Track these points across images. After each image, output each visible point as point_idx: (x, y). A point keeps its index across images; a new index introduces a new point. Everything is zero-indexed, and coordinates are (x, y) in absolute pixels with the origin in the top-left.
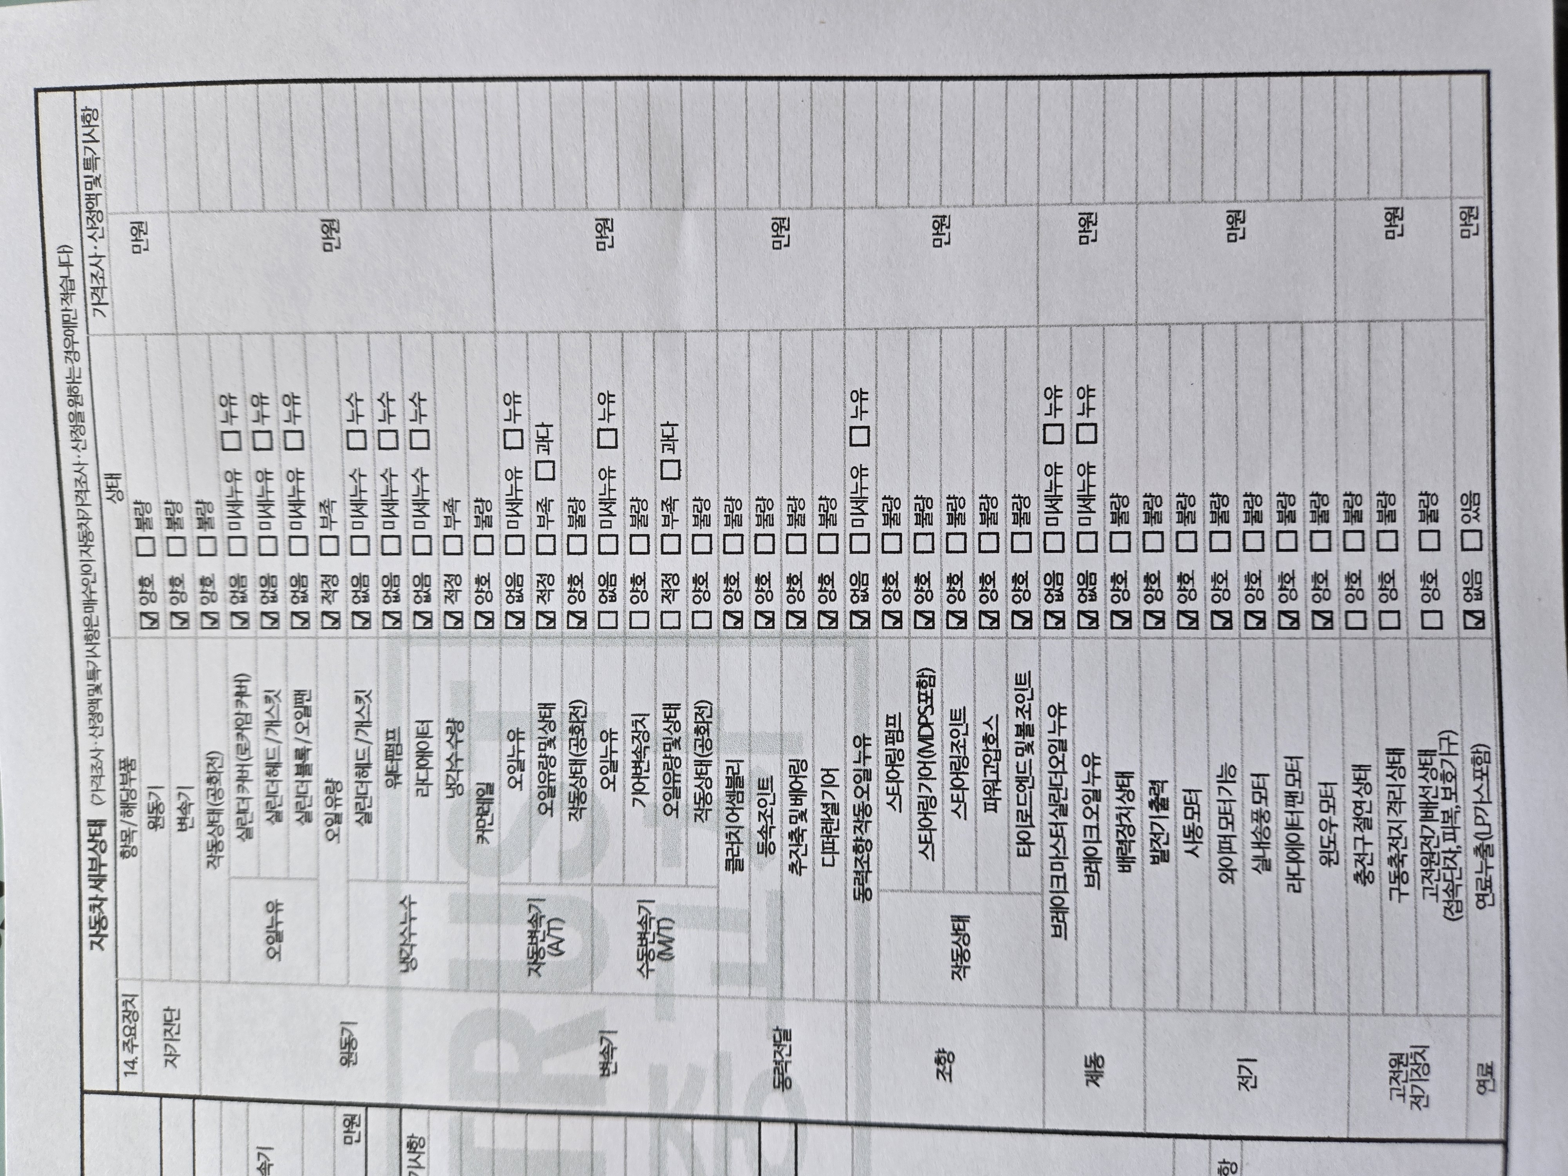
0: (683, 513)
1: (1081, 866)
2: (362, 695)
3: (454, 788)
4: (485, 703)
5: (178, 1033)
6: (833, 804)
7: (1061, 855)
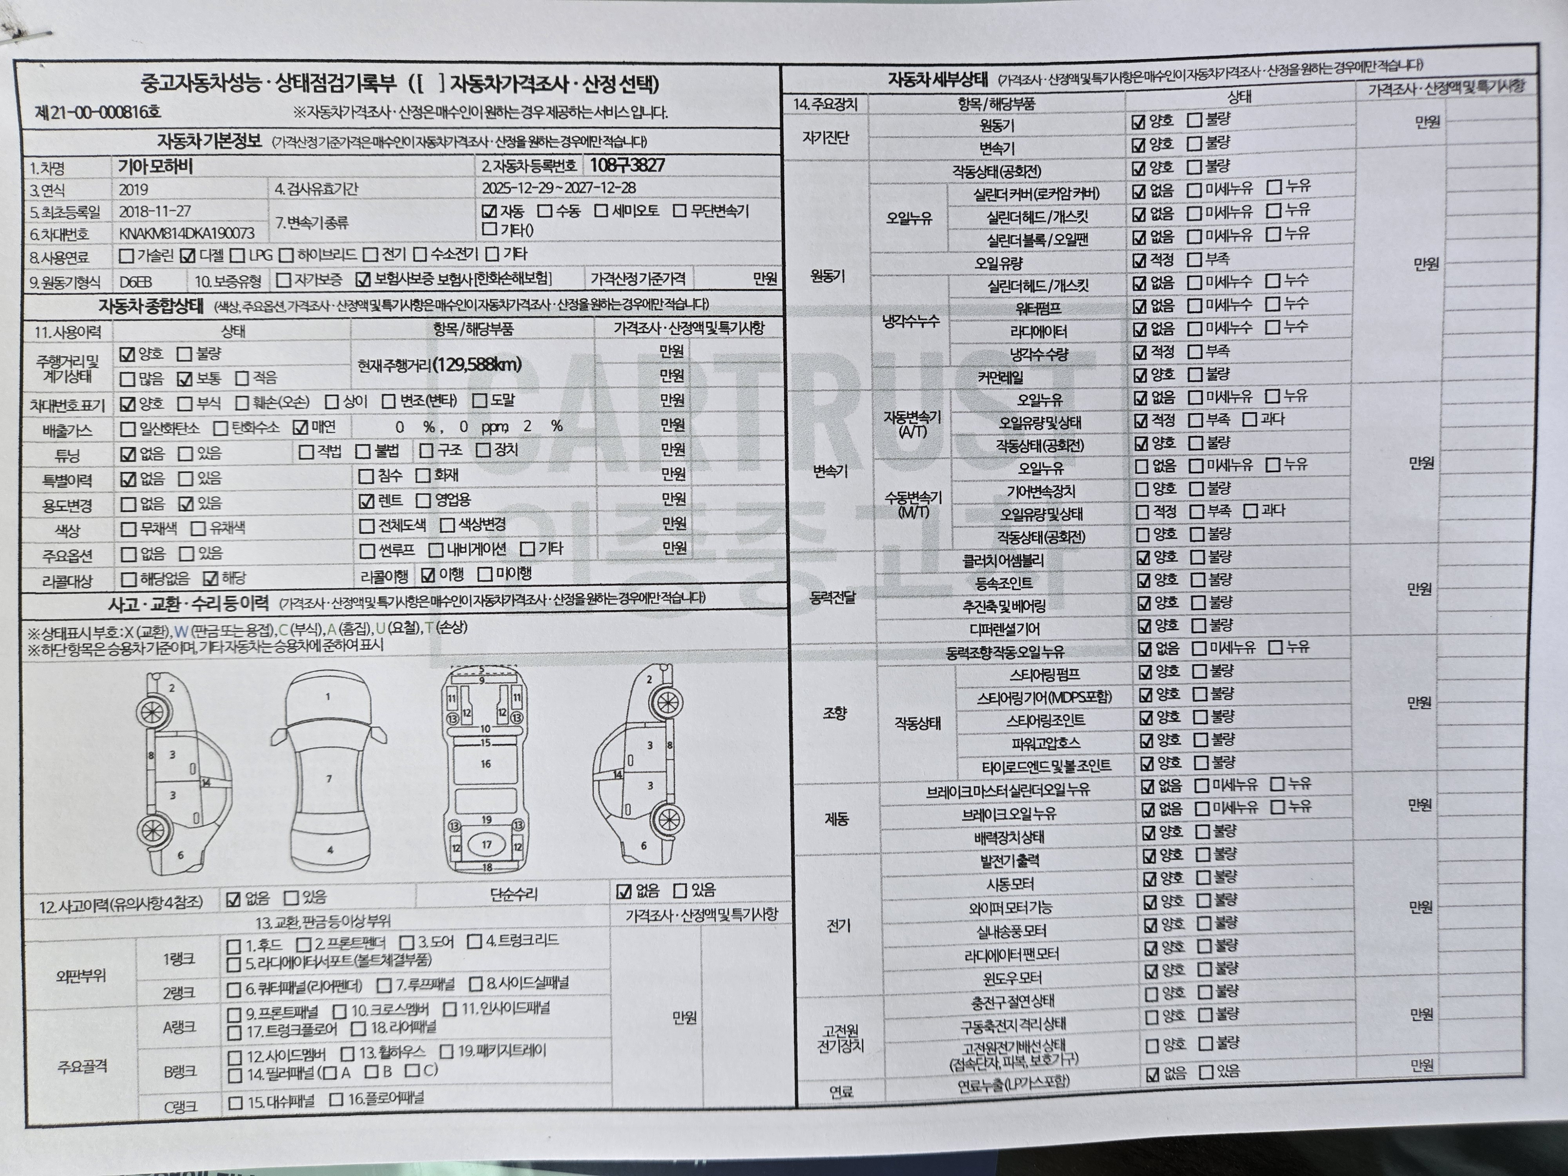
0: (1219, 520)
1: (978, 808)
2: (1084, 285)
3: (1019, 355)
4: (1081, 377)
5: (829, 143)
6: (1014, 632)
7: (985, 794)
